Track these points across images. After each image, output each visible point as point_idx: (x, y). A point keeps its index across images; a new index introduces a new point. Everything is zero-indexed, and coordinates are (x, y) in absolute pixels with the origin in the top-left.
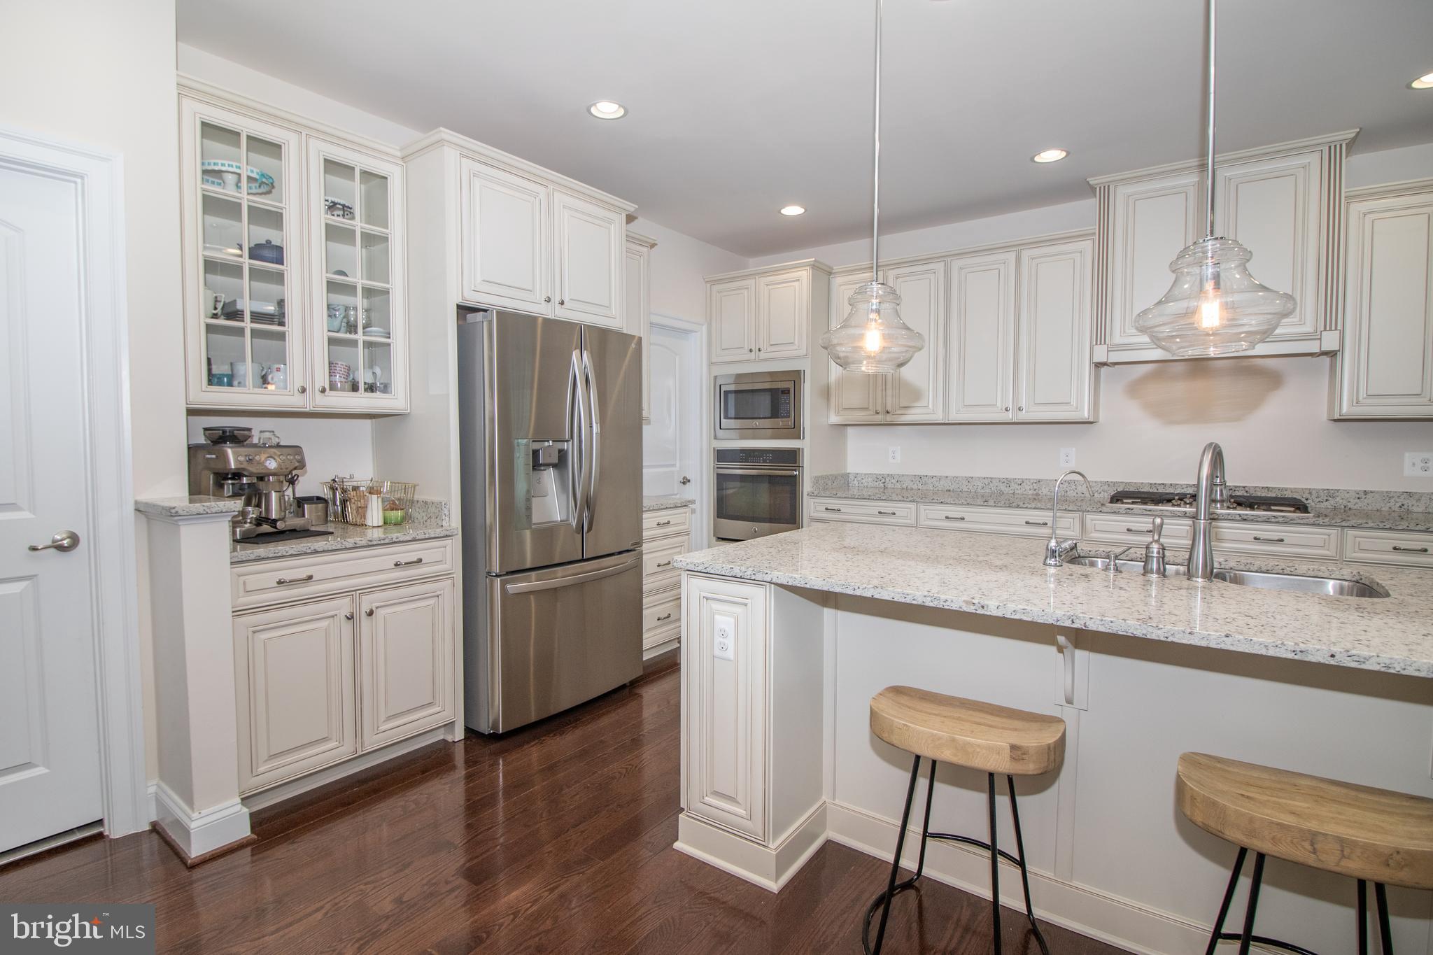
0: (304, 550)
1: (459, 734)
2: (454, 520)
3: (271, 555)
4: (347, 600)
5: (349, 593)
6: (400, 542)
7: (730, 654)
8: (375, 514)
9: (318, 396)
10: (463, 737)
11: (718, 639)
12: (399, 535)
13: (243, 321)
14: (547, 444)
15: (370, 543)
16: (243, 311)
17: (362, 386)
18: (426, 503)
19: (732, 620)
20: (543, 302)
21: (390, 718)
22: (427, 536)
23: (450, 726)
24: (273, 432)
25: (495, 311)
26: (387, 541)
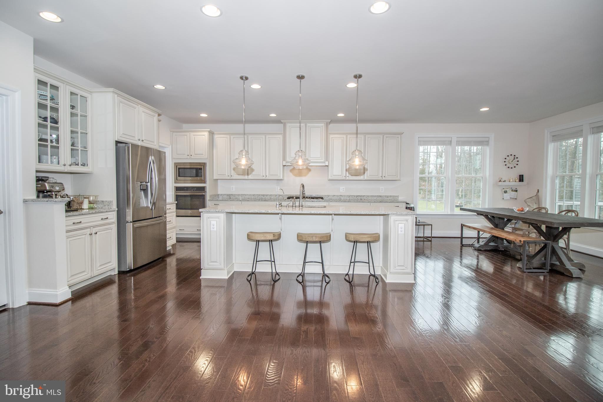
0: (80, 213)
1: (117, 272)
2: (114, 207)
3: (72, 215)
4: (89, 229)
5: (90, 227)
6: (103, 212)
7: (215, 229)
8: (86, 205)
9: (69, 167)
10: (117, 273)
11: (212, 226)
12: (103, 210)
13: (48, 142)
14: (143, 183)
15: (96, 212)
16: (48, 139)
17: (80, 164)
18: (103, 201)
19: (216, 222)
20: (137, 140)
21: (101, 266)
22: (110, 210)
23: (114, 269)
24: (53, 178)
25: (130, 144)
26: (100, 212)
